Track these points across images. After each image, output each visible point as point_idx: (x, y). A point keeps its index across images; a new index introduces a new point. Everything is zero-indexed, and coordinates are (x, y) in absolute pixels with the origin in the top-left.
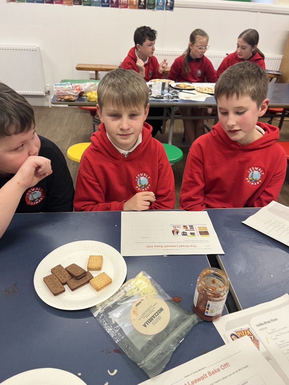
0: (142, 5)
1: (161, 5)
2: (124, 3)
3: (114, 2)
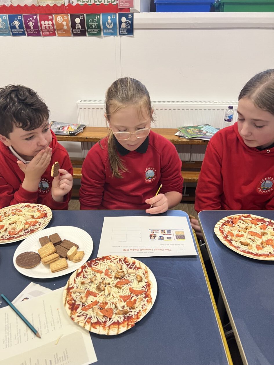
0: (79, 28)
1: (111, 26)
2: (48, 28)
3: (32, 28)
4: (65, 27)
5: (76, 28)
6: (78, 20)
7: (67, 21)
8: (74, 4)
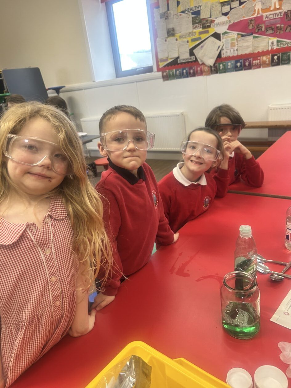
0: (276, 62)
2: (256, 64)
3: (247, 65)
4: (267, 62)
5: (274, 61)
6: (276, 57)
7: (269, 59)
8: (275, 49)
